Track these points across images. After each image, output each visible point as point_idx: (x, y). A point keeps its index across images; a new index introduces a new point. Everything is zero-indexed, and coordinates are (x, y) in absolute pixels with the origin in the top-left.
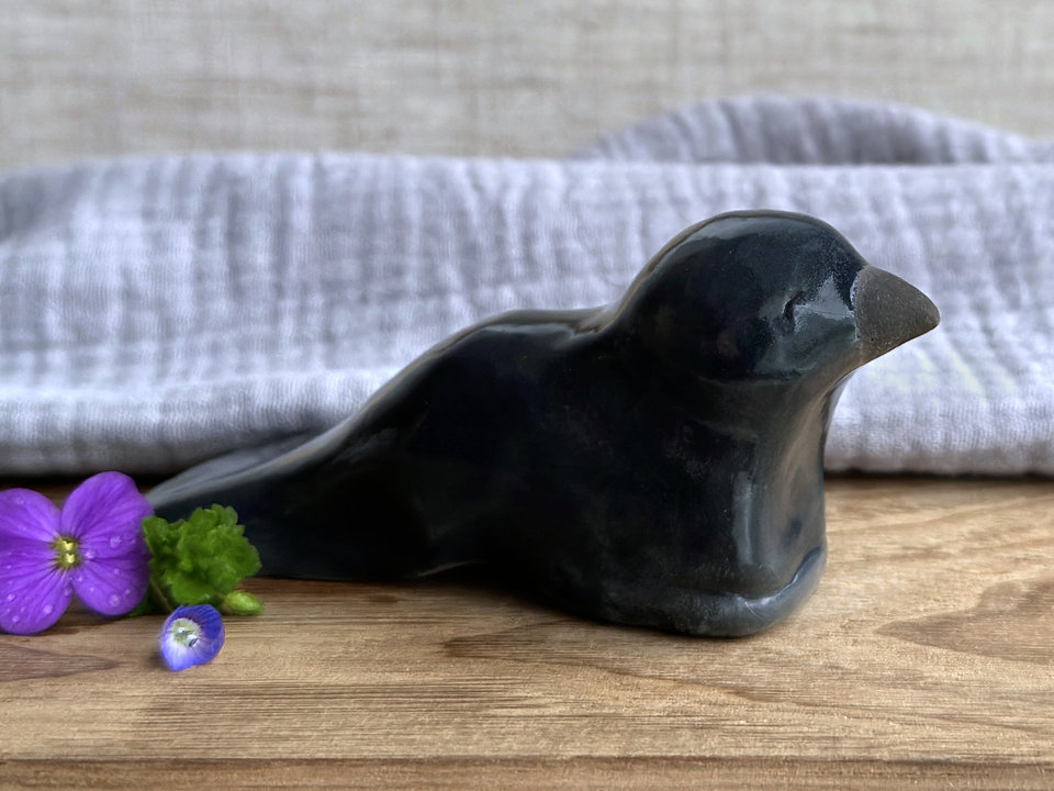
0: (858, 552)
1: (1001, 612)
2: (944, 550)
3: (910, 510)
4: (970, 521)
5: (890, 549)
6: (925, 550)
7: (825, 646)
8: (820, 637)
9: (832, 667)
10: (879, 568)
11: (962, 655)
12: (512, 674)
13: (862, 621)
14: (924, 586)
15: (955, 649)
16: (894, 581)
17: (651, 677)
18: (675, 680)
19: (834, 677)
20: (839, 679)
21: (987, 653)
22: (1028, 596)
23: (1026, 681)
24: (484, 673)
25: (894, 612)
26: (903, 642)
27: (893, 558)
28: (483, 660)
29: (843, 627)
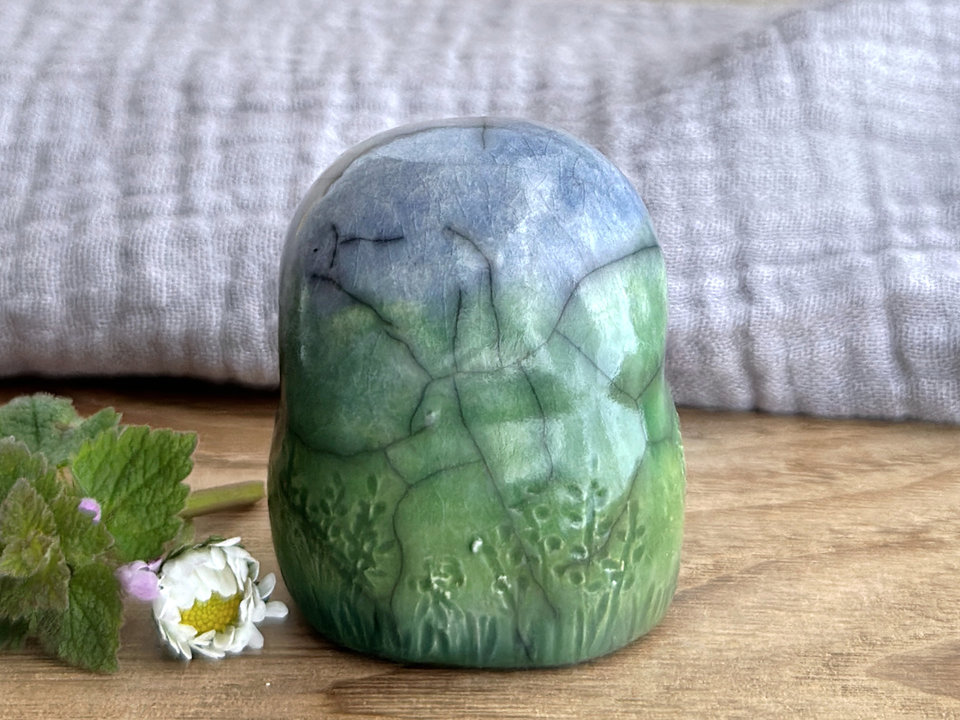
0: (823, 539)
2: (935, 535)
3: (880, 466)
5: (864, 533)
7: (809, 696)
8: (799, 681)
10: (856, 565)
13: (849, 654)
14: (918, 595)
16: (879, 587)
26: (906, 688)
27: (873, 548)
29: (826, 665)
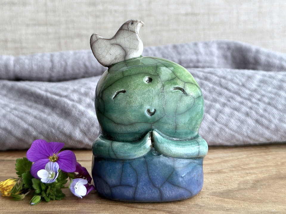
1: (246, 189)
4: (230, 162)
6: (218, 171)
9: (196, 205)
11: (236, 201)
12: (98, 208)
15: (233, 199)
17: (142, 208)
18: (149, 209)
19: (198, 208)
20: (200, 208)
21: (244, 200)
22: (253, 184)
23: (258, 208)
24: (90, 207)
25: (212, 189)
28: (89, 204)
